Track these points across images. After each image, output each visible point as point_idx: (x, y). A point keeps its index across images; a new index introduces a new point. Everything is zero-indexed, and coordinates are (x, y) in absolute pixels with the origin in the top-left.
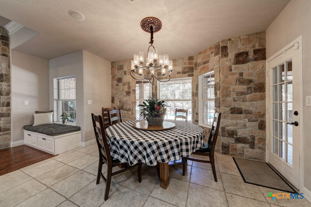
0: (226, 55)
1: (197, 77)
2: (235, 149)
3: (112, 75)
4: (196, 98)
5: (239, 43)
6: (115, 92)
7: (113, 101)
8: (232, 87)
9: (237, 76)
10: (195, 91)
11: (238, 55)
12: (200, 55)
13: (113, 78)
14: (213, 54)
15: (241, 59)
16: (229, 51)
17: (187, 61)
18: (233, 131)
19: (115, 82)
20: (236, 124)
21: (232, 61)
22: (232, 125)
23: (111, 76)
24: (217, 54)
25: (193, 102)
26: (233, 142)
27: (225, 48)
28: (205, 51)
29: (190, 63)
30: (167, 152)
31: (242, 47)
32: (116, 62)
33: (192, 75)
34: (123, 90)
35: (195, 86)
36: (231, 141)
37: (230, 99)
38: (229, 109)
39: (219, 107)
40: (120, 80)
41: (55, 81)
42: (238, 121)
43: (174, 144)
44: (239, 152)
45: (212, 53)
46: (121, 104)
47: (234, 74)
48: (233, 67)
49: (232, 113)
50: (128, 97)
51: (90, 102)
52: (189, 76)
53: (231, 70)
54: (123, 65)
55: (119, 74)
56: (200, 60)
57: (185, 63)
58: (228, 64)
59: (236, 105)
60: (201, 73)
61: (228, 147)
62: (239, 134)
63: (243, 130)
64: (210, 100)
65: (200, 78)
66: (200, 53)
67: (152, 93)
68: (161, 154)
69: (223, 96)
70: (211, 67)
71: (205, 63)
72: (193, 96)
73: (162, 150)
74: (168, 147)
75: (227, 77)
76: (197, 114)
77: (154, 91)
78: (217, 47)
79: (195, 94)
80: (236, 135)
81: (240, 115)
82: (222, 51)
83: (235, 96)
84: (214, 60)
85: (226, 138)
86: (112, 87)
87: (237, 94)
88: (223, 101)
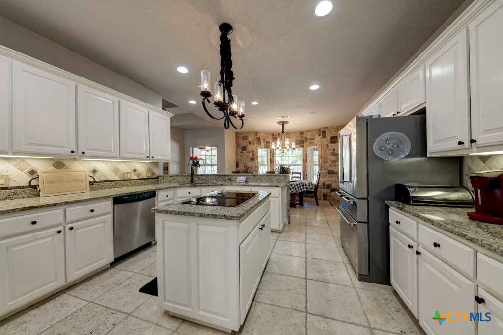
0: (325, 137)
1: (306, 148)
2: (330, 196)
3: (236, 143)
4: (305, 164)
5: (332, 131)
6: (239, 158)
7: (237, 165)
8: (329, 157)
9: (331, 151)
10: (305, 158)
11: (332, 138)
12: (308, 133)
13: (237, 146)
14: (317, 135)
15: (333, 140)
16: (326, 134)
17: (299, 135)
18: (329, 185)
19: (240, 150)
20: (331, 181)
21: (329, 141)
22: (329, 181)
23: (235, 145)
24: (319, 135)
25: (303, 166)
26: (330, 192)
27: (324, 132)
28: (312, 131)
29: (301, 137)
30: (298, 188)
31: (334, 133)
32: (240, 133)
33: (303, 146)
34: (247, 157)
35: (305, 155)
36: (328, 191)
37: (328, 165)
38: (327, 171)
39: (321, 170)
40: (244, 148)
41: (191, 148)
42: (332, 179)
43: (301, 185)
44: (332, 197)
45: (317, 133)
46: (245, 168)
47: (329, 149)
48: (329, 145)
49: (328, 174)
50: (252, 162)
51: (227, 166)
52: (301, 146)
53: (328, 147)
54: (247, 136)
55: (243, 143)
56: (308, 136)
57: (297, 137)
58: (326, 143)
59: (331, 169)
60: (309, 146)
61: (327, 195)
62: (332, 186)
63: (335, 184)
64: (316, 165)
65: (309, 148)
66: (309, 131)
67: (270, 159)
68: (296, 189)
69: (323, 163)
70: (316, 143)
71: (312, 139)
72: (303, 162)
73: (296, 187)
74: (299, 186)
75: (326, 151)
76: (306, 175)
77: (271, 158)
78: (320, 131)
79: (305, 161)
80: (331, 187)
81: (332, 175)
82: (323, 134)
83: (330, 163)
84: (318, 139)
85: (325, 190)
86: (236, 153)
87: (331, 162)
88: (323, 166)
